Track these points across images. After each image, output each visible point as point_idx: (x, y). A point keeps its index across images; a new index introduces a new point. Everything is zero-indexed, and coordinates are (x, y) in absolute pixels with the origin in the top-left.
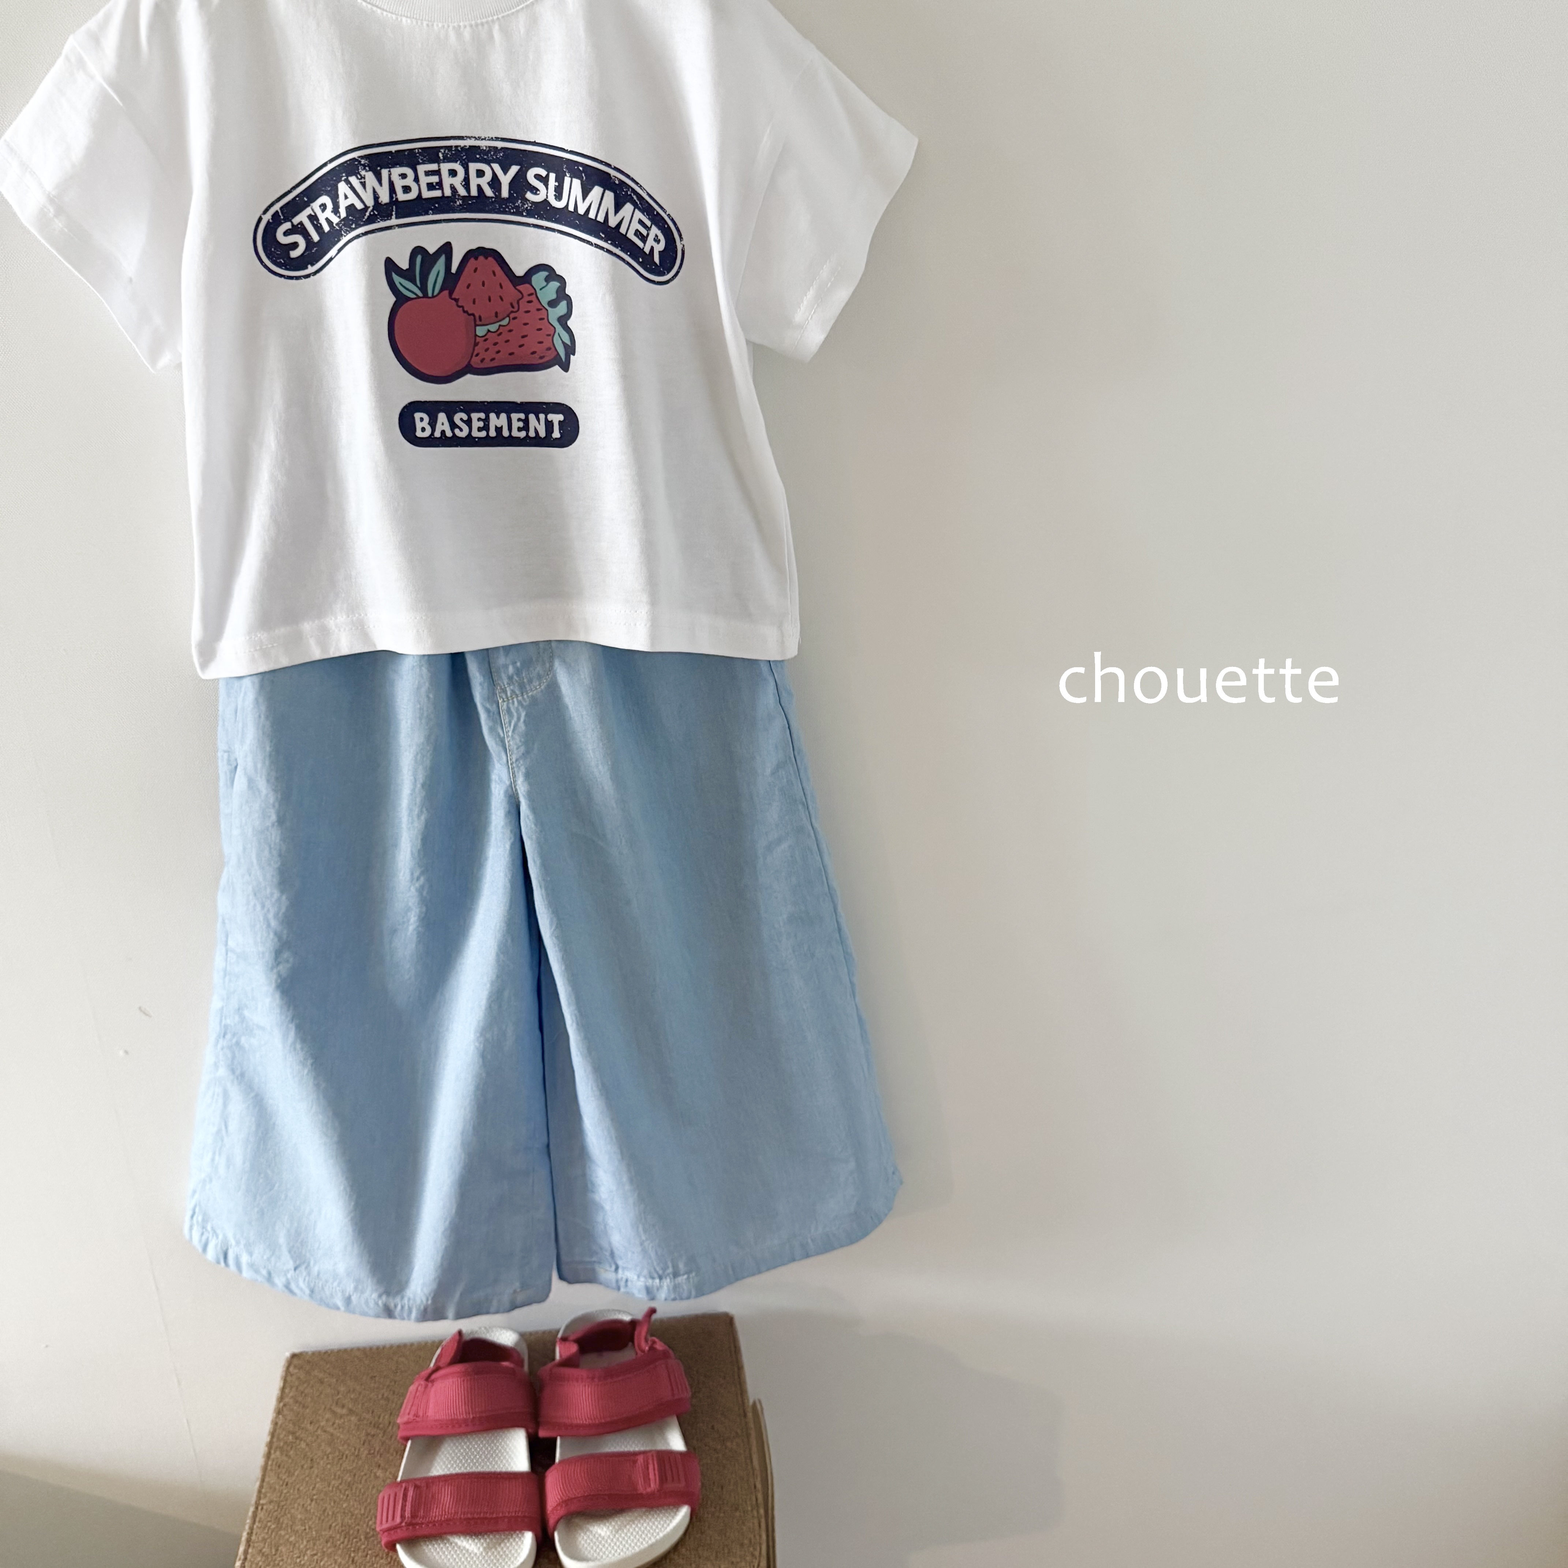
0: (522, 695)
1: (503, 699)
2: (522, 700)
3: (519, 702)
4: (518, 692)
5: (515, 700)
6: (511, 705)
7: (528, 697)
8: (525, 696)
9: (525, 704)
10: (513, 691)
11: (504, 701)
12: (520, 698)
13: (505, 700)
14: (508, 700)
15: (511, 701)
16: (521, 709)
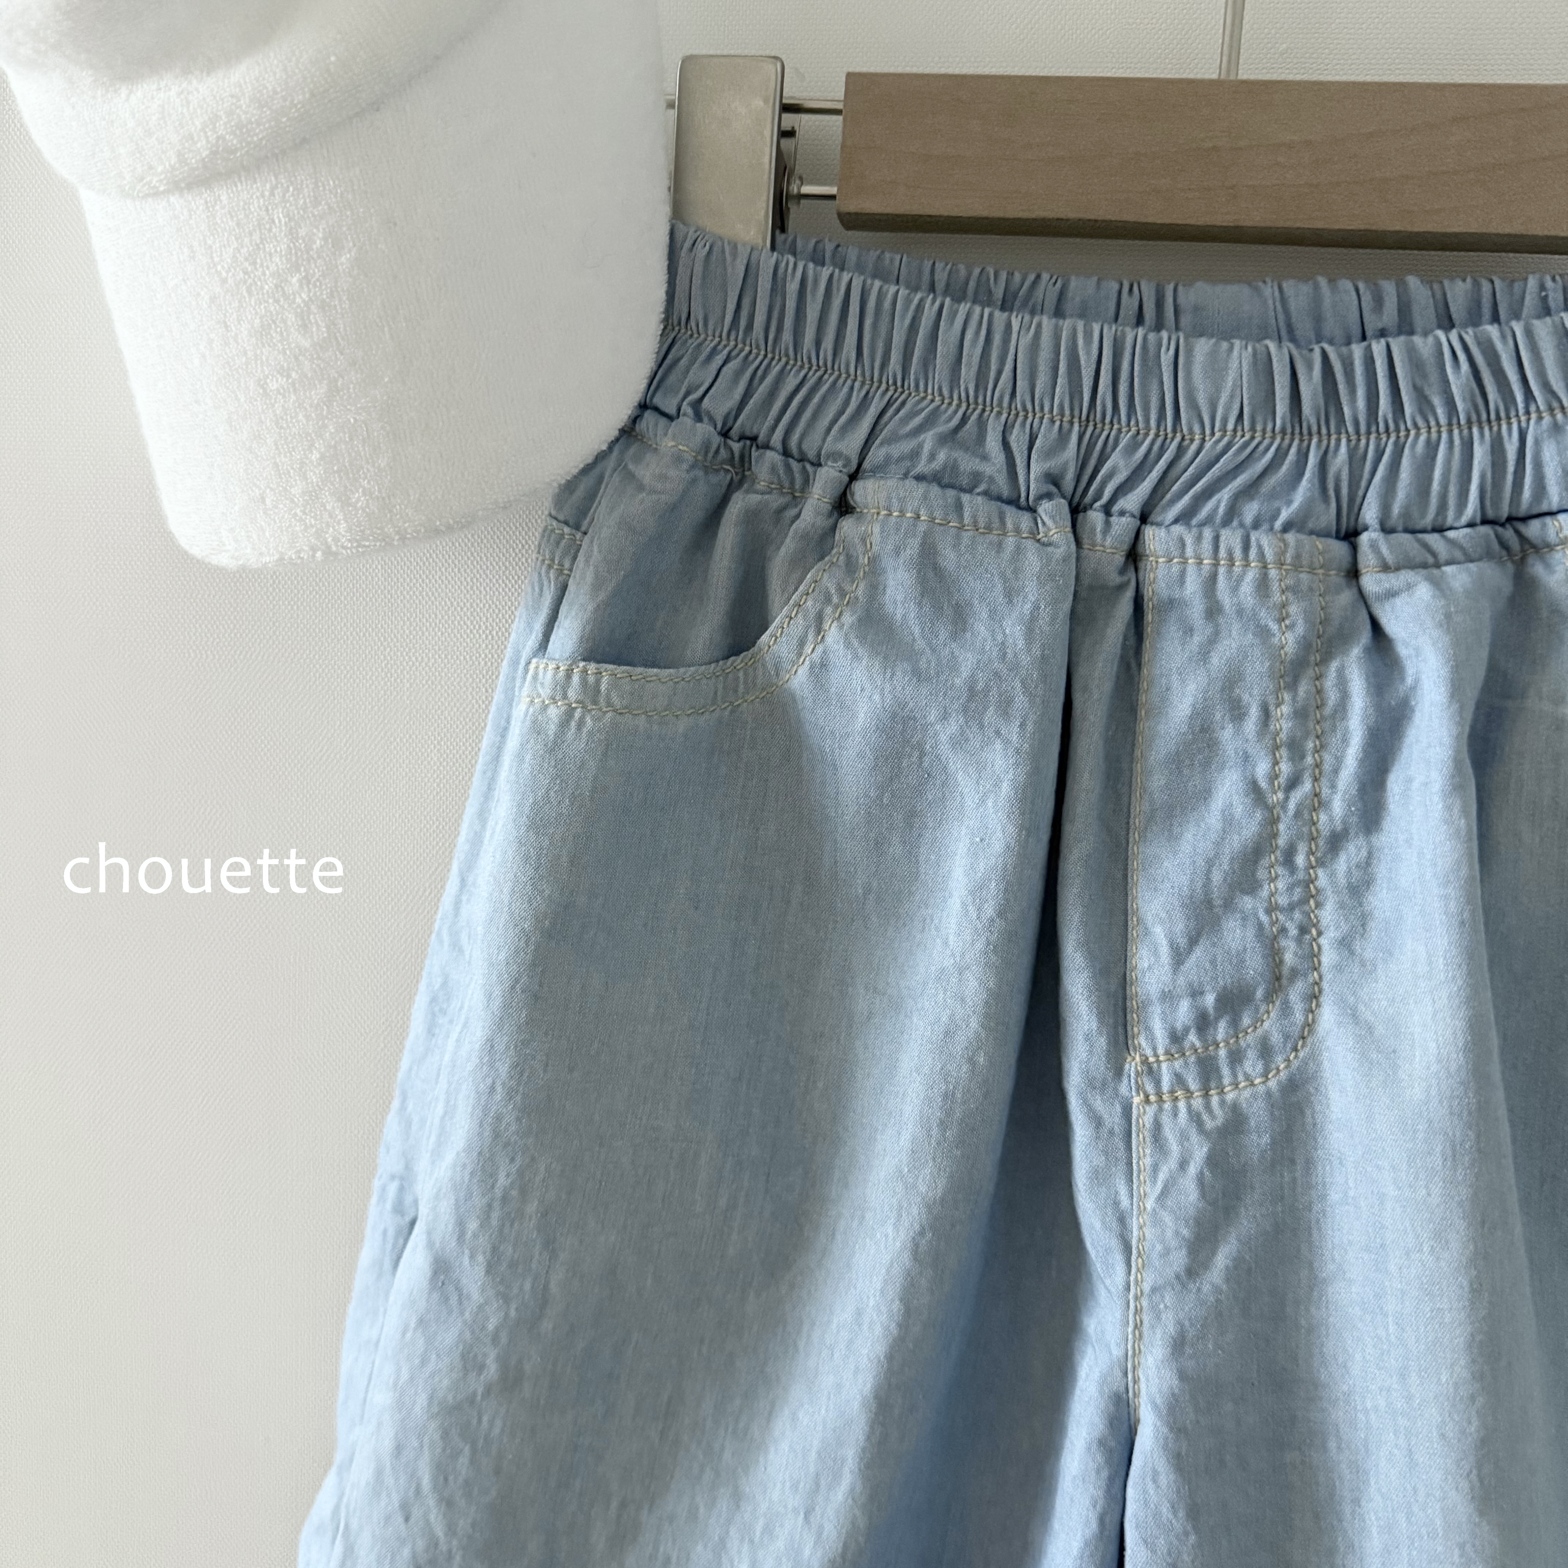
0: (1206, 1095)
1: (1147, 1097)
2: (1201, 1109)
3: (1196, 1118)
4: (1193, 1084)
5: (1182, 1105)
6: (1166, 1119)
7: (1223, 1103)
8: (1215, 1100)
9: (1209, 1124)
10: (1179, 1079)
11: (1147, 1101)
12: (1197, 1103)
13: (1153, 1098)
14: (1160, 1100)
15: (1167, 1106)
16: (1194, 1137)
